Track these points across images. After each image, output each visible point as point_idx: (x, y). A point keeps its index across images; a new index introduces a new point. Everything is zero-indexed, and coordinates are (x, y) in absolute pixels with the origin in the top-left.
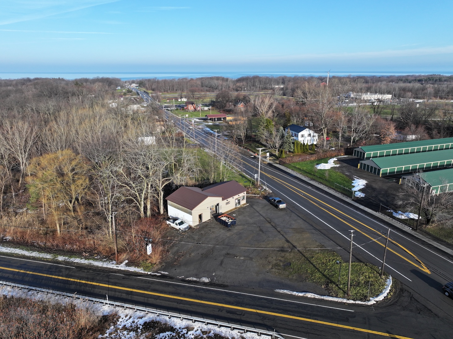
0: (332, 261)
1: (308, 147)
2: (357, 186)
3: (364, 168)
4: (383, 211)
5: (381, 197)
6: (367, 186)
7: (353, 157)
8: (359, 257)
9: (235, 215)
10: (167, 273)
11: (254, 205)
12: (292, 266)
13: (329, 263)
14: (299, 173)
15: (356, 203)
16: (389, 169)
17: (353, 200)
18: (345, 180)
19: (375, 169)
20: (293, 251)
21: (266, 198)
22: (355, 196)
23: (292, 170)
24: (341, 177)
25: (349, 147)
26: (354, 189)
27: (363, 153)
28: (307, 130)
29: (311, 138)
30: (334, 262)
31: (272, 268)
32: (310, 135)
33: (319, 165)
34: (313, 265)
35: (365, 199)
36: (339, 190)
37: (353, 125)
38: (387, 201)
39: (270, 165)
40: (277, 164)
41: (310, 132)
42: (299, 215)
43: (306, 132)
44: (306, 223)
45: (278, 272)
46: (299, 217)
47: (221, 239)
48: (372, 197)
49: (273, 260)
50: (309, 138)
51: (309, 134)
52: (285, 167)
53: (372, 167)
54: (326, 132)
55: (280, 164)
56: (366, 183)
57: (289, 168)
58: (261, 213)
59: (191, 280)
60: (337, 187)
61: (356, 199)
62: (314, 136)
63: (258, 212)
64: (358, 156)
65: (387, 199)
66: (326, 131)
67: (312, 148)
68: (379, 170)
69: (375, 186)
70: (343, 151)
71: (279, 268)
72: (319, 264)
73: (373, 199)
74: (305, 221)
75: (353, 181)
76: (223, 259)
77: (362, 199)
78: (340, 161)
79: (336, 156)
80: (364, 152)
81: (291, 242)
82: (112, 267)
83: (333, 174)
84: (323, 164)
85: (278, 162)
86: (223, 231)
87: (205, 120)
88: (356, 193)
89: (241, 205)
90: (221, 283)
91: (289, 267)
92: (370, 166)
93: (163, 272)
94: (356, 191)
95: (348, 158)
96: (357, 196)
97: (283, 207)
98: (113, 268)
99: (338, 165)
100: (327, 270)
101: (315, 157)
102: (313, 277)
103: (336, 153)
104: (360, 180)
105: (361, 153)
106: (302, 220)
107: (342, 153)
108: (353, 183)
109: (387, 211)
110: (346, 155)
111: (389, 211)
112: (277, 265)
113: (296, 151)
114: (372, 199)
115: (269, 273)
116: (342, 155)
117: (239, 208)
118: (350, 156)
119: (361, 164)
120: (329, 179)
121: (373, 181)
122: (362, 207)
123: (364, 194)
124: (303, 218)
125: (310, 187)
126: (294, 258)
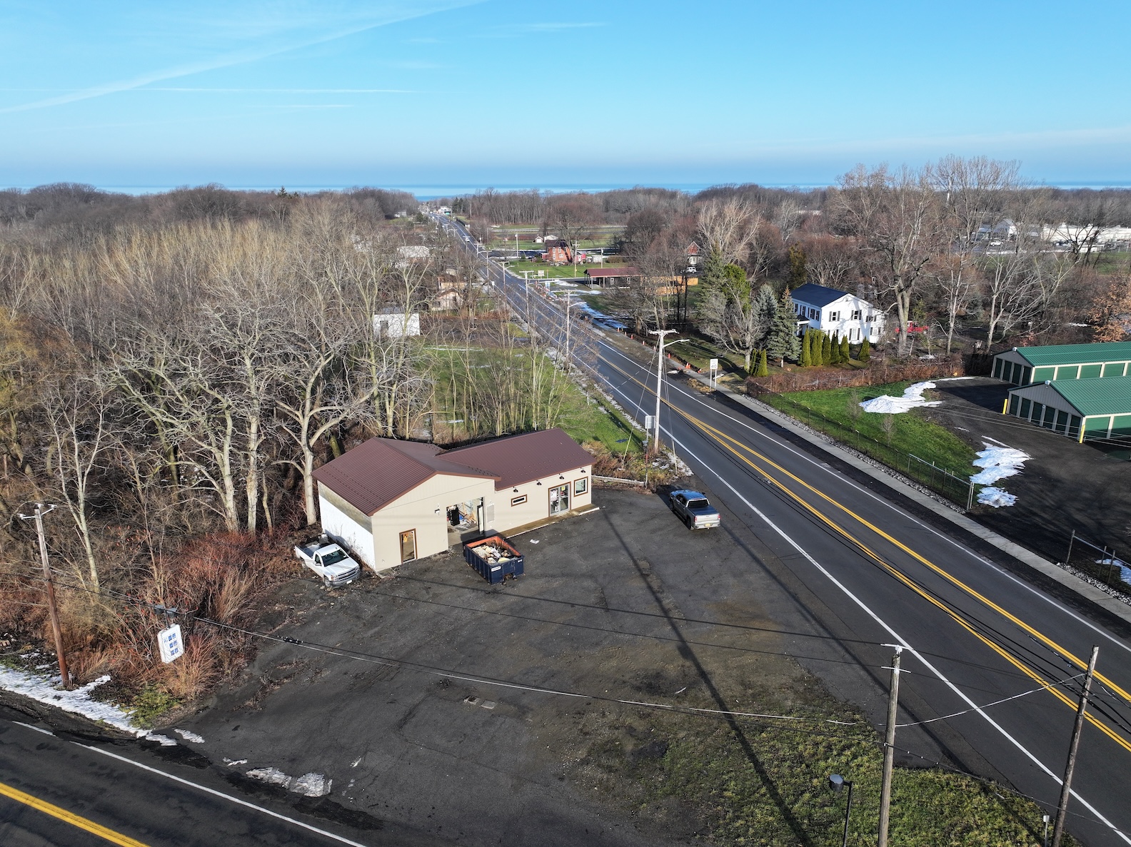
0: (839, 755)
1: (846, 349)
2: (993, 469)
3: (1024, 413)
4: (1082, 560)
5: (1078, 510)
6: (1027, 471)
7: (992, 380)
8: (960, 747)
9: (537, 542)
10: (200, 740)
11: (615, 512)
12: (667, 759)
13: (822, 764)
14: (801, 422)
15: (980, 527)
16: (1112, 416)
17: (969, 515)
18: (950, 449)
19: (1063, 415)
20: (692, 693)
21: (663, 491)
22: (980, 501)
23: (782, 412)
24: (938, 437)
25: (981, 352)
26: (977, 479)
27: (1023, 369)
28: (850, 299)
29: (862, 324)
30: (843, 759)
31: (585, 762)
32: (857, 314)
33: (874, 400)
34: (756, 762)
35: (1014, 515)
36: (924, 479)
37: (997, 284)
38: (1100, 524)
39: (718, 396)
40: (741, 393)
41: (857, 306)
42: (759, 556)
43: (844, 305)
44: (775, 586)
45: (601, 781)
46: (754, 565)
47: (451, 624)
48: (1044, 508)
49: (601, 725)
50: (855, 324)
51: (855, 310)
52: (764, 402)
53: (1050, 410)
54: (907, 305)
55: (748, 394)
56: (1024, 459)
57: (773, 407)
58: (627, 539)
59: (262, 779)
60: (918, 469)
61: (982, 512)
62: (869, 319)
63: (618, 535)
64: (1006, 377)
65: (1099, 517)
66: (907, 301)
67: (861, 353)
68: (1077, 421)
69: (1056, 470)
70: (960, 361)
71: (611, 763)
72: (784, 760)
73: (1045, 516)
74: (774, 577)
75: (978, 454)
76: (417, 705)
77: (1002, 513)
78: (945, 390)
79: (933, 377)
80: (1029, 365)
81: (697, 656)
82: (38, 698)
83: (916, 427)
84: (885, 397)
85: (743, 388)
86: (469, 596)
87: (584, 283)
88: (985, 491)
89: (571, 510)
90: (362, 809)
91: (654, 761)
92: (1044, 407)
93: (187, 735)
94: (985, 486)
95: (972, 385)
96: (986, 502)
97: (708, 526)
98: (44, 701)
99: (934, 404)
100: (807, 796)
101: (866, 378)
102: (740, 822)
103: (936, 368)
104: (1006, 450)
105: (1018, 367)
106: (763, 574)
107: (955, 369)
108: (978, 458)
109: (1099, 562)
110: (967, 374)
111: (1108, 562)
112: (610, 749)
113: (810, 359)
114: (1043, 515)
115: (564, 784)
116: (956, 374)
117: (561, 520)
118: (981, 378)
119: (1015, 398)
120: (896, 443)
121: (1053, 457)
122: (998, 541)
123: (1014, 497)
124: (770, 568)
125: (824, 467)
126: (686, 726)
